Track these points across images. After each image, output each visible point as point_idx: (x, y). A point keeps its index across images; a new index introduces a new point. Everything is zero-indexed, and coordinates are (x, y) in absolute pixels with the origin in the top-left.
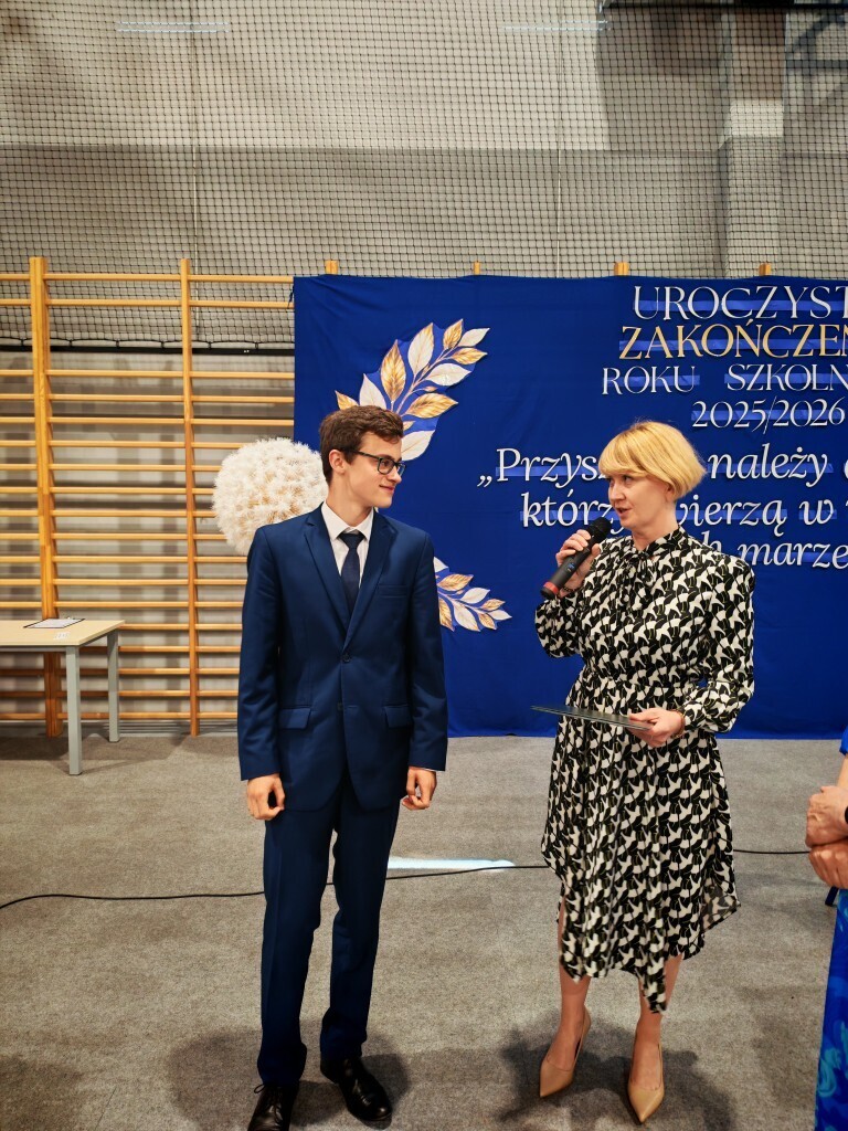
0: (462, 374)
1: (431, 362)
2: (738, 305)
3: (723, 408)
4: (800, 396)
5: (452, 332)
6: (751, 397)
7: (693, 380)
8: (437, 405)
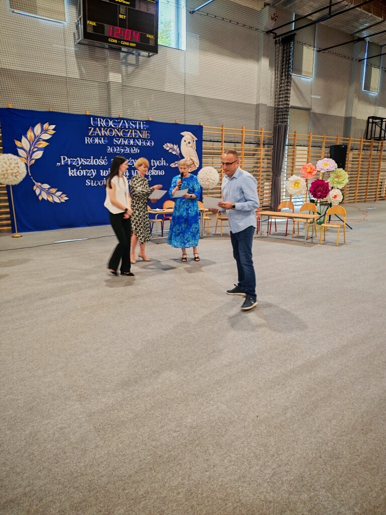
0: (49, 137)
1: (41, 133)
2: (115, 124)
3: (113, 148)
4: (130, 146)
5: (46, 126)
6: (119, 146)
7: (107, 141)
8: (44, 144)
